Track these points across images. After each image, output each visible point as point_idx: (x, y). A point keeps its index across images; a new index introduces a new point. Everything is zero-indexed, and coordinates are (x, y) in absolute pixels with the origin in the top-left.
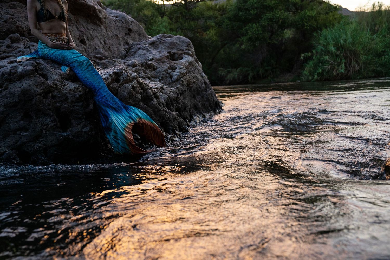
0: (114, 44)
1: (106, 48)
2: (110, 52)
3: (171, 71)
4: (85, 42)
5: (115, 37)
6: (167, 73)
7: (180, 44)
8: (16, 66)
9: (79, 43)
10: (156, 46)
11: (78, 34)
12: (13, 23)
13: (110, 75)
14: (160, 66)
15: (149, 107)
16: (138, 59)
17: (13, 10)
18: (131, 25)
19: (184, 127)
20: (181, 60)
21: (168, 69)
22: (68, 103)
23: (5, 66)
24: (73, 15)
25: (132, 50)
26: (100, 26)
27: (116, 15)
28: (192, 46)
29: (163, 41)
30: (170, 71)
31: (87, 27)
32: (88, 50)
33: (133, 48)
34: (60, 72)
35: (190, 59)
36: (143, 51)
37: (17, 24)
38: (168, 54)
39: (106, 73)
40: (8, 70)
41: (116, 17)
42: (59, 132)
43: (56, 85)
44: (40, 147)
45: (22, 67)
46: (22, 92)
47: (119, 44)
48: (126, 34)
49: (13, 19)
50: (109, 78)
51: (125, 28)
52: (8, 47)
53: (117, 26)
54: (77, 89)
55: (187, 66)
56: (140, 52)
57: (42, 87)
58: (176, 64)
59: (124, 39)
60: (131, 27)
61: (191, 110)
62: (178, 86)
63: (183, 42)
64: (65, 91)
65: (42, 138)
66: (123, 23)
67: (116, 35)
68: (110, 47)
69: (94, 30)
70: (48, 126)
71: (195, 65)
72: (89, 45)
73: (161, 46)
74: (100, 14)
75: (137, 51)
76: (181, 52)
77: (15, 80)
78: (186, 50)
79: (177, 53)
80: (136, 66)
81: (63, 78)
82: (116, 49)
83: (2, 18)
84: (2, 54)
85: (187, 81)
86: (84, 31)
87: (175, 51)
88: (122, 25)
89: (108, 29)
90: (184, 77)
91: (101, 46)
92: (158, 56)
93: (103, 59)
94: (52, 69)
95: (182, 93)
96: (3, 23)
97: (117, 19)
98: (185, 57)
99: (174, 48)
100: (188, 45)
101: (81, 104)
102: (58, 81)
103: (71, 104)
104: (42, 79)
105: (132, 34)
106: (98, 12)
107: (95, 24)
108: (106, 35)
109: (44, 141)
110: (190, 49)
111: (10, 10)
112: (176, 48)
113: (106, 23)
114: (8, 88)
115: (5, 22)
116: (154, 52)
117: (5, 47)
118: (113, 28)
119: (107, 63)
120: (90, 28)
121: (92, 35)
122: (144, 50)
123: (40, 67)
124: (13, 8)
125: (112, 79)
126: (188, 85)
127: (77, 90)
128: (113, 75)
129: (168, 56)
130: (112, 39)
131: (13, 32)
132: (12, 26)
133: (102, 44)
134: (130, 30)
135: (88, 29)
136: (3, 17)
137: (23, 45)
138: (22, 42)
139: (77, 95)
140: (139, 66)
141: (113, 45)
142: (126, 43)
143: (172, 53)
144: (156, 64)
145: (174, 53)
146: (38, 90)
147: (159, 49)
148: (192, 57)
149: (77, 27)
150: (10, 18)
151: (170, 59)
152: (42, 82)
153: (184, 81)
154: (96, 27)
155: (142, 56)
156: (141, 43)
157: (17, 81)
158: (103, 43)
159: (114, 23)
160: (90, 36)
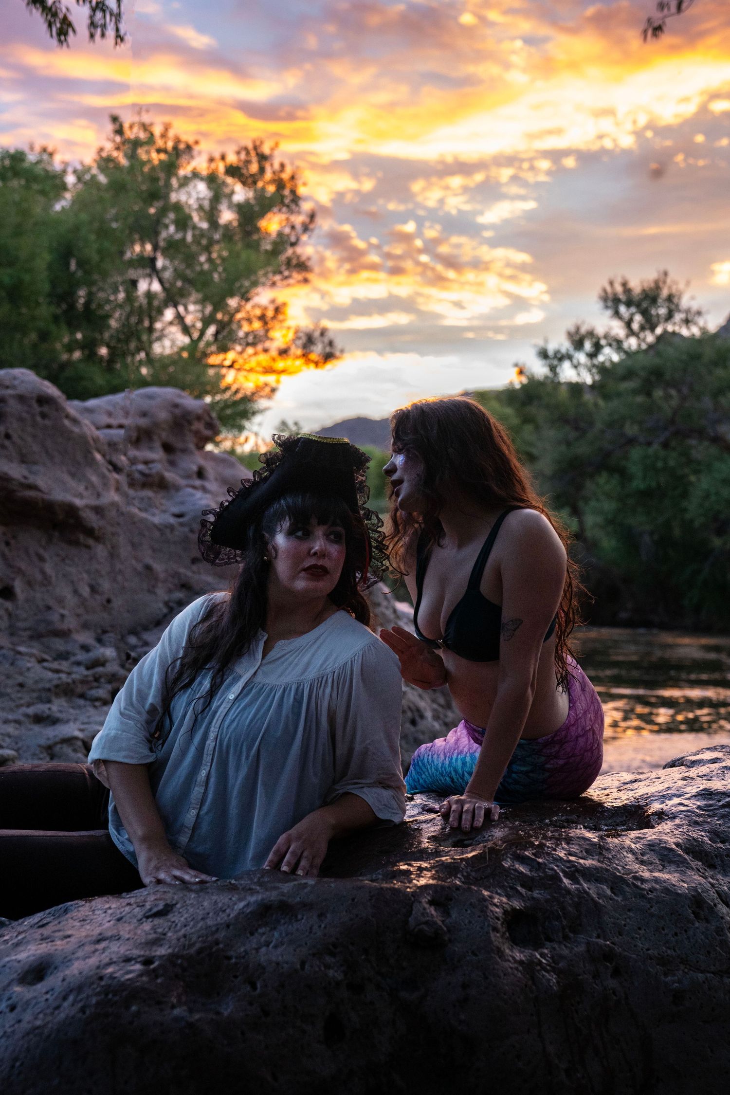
2: (105, 615)
4: (14, 594)
26: (88, 547)
31: (38, 553)
32: (19, 612)
41: (181, 516)
47: (151, 591)
48: (194, 561)
59: (176, 574)
67: (148, 568)
69: (63, 560)
72: (27, 600)
86: (23, 564)
91: (71, 600)
106: (86, 514)
107: (76, 543)
120: (49, 555)
121: (51, 572)
133: (80, 596)
135: (42, 559)
141: (125, 594)
142: (183, 586)
154: (72, 551)
158: (85, 591)
159: (157, 534)
160: (39, 577)
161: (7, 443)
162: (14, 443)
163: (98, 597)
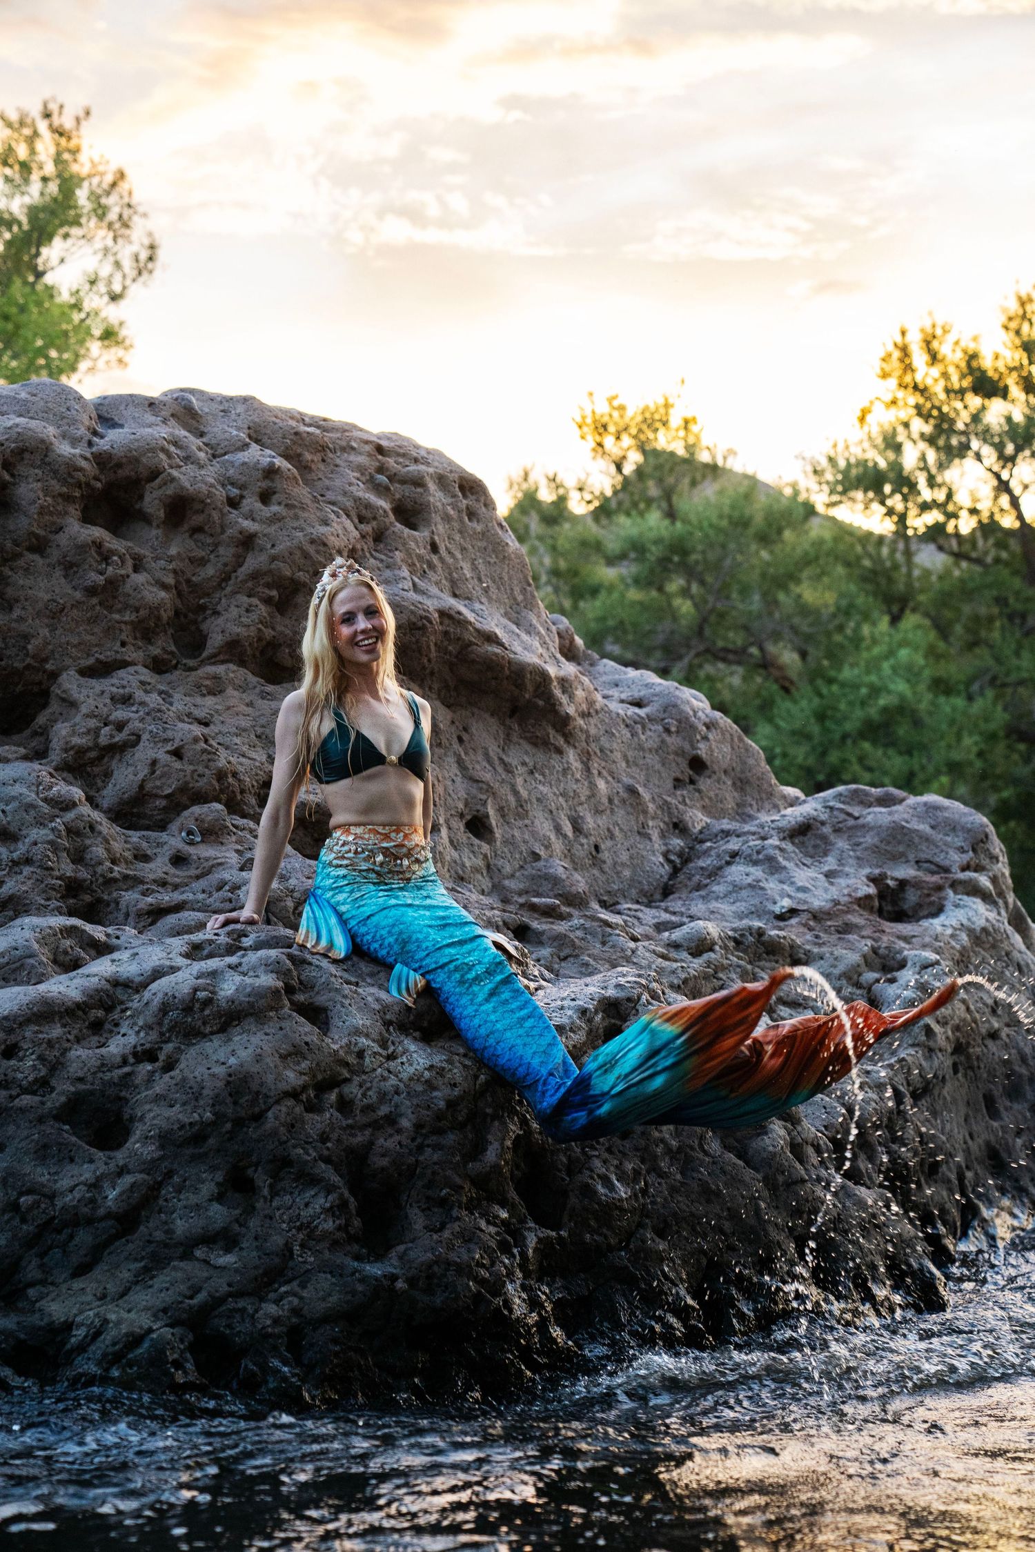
0: (617, 832)
1: (581, 852)
2: (596, 872)
3: (876, 975)
4: (490, 831)
5: (624, 801)
6: (858, 985)
7: (937, 836)
8: (214, 974)
9: (463, 836)
10: (815, 847)
11: (462, 794)
12: (205, 757)
13: (583, 1012)
14: (824, 949)
15: (748, 1163)
16: (724, 907)
17: (210, 701)
18: (705, 738)
19: (915, 1265)
20: (936, 922)
21: (863, 967)
22: (399, 1131)
23: (174, 970)
24: (448, 707)
25: (701, 863)
26: (559, 751)
27: (637, 695)
28: (997, 846)
29: (851, 822)
30: (870, 976)
31: (501, 759)
32: (500, 862)
33: (706, 853)
34: (377, 1000)
35: (979, 913)
36: (752, 869)
37: (222, 763)
38: (872, 890)
39: (566, 1003)
40: (186, 989)
41: (638, 704)
42: (358, 1258)
43: (361, 1054)
44: (276, 1321)
45: (238, 979)
46: (228, 1083)
47: (644, 834)
48: (678, 783)
49: (206, 741)
50: (580, 1028)
51: (676, 754)
52: (179, 860)
53: (641, 748)
54: (441, 1072)
55: (964, 952)
56: (737, 872)
57: (305, 1065)
58: (907, 939)
59: (665, 807)
60: (702, 750)
61: (969, 1175)
62: (906, 1053)
63: (953, 827)
64: (393, 1081)
65: (289, 1282)
66: (667, 731)
67: (632, 791)
68: (597, 848)
69: (532, 772)
70: (312, 1231)
71: (1005, 946)
72: (506, 842)
73: (841, 844)
74: (564, 699)
75: (720, 868)
76: (935, 879)
77: (208, 1030)
78: (963, 869)
79: (917, 884)
80: (711, 950)
81: (387, 1024)
82: (624, 857)
83: (166, 741)
84: (153, 891)
85: (957, 1028)
86: (487, 776)
87: (905, 872)
88: (663, 741)
89: (595, 765)
90: (943, 1011)
91: (558, 845)
92: (819, 899)
93: (562, 917)
94: (348, 983)
95: (922, 1092)
96: (168, 758)
97: (642, 712)
98: (957, 906)
99: (902, 855)
100: (978, 843)
101: (451, 1138)
102: (367, 1036)
103: (413, 1140)
104: (308, 1027)
105: (704, 783)
106: (557, 692)
107: (542, 743)
108: (584, 792)
109: (295, 1295)
110: (986, 862)
111: (199, 700)
112: (911, 857)
113: (588, 736)
114: (177, 1061)
115: (177, 754)
116: (803, 876)
117: (167, 859)
118: (617, 756)
119: (579, 933)
120: (514, 762)
121: (524, 793)
122: (756, 863)
123: (303, 978)
124: (212, 693)
125: (590, 1032)
126: (959, 1049)
127: (442, 1076)
128: (596, 1012)
129: (868, 897)
130: (612, 811)
131: (201, 798)
132: (201, 769)
133: (565, 836)
134: (697, 765)
135: (508, 769)
136: (170, 734)
137: (237, 851)
138: (234, 838)
139: (440, 1097)
140: (725, 947)
141: (612, 837)
142: (676, 826)
143: (890, 883)
144: (809, 937)
145: (903, 884)
146: (292, 1077)
147: (831, 863)
148: (995, 903)
149: (460, 762)
150: (196, 740)
151: (880, 913)
152: (307, 1043)
153: (937, 1028)
154: (540, 757)
155: (744, 893)
156: (747, 828)
157: (212, 1033)
158: (568, 829)
159: (626, 733)
160: (512, 799)
161: (435, 558)
162: (442, 560)
163: (584, 841)
